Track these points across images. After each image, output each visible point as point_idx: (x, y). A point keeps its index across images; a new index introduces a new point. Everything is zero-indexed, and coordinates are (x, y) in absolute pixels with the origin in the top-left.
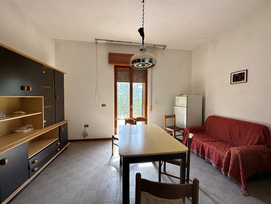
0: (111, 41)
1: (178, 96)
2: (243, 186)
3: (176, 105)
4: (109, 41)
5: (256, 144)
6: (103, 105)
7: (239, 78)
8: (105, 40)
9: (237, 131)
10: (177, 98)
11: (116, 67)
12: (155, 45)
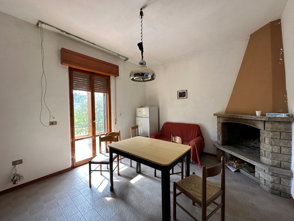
0: (67, 33)
1: (139, 108)
2: (199, 164)
3: (138, 116)
4: (64, 31)
5: (196, 137)
6: (52, 123)
7: (182, 95)
8: (57, 28)
9: (185, 131)
10: (139, 109)
11: (71, 70)
12: (119, 55)
